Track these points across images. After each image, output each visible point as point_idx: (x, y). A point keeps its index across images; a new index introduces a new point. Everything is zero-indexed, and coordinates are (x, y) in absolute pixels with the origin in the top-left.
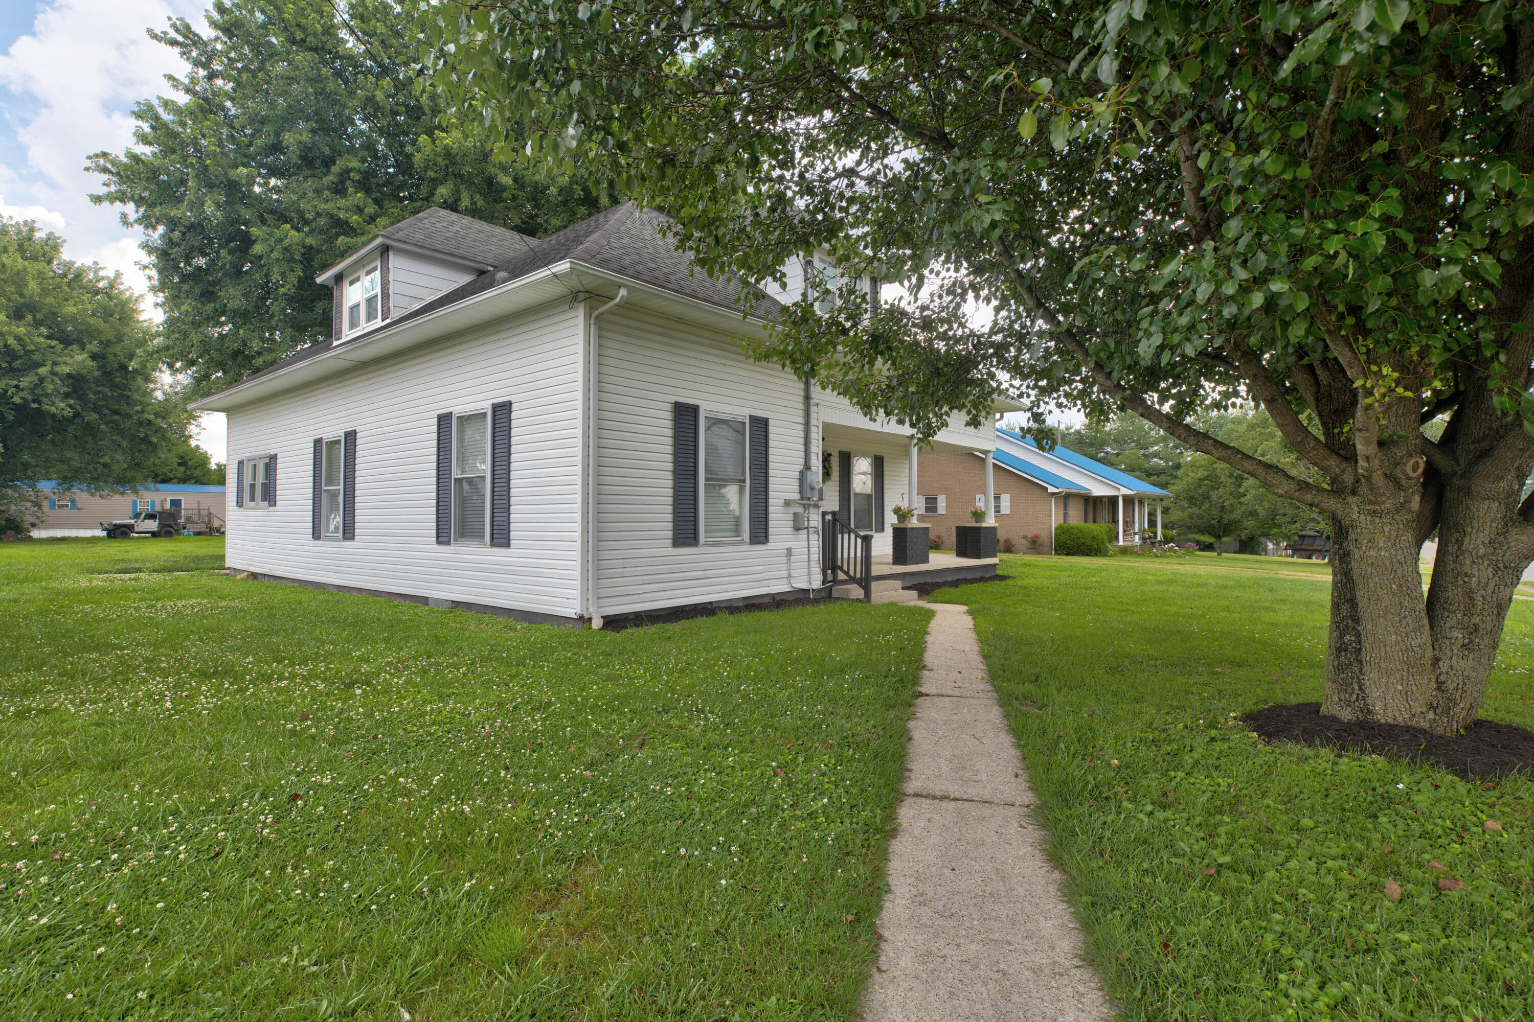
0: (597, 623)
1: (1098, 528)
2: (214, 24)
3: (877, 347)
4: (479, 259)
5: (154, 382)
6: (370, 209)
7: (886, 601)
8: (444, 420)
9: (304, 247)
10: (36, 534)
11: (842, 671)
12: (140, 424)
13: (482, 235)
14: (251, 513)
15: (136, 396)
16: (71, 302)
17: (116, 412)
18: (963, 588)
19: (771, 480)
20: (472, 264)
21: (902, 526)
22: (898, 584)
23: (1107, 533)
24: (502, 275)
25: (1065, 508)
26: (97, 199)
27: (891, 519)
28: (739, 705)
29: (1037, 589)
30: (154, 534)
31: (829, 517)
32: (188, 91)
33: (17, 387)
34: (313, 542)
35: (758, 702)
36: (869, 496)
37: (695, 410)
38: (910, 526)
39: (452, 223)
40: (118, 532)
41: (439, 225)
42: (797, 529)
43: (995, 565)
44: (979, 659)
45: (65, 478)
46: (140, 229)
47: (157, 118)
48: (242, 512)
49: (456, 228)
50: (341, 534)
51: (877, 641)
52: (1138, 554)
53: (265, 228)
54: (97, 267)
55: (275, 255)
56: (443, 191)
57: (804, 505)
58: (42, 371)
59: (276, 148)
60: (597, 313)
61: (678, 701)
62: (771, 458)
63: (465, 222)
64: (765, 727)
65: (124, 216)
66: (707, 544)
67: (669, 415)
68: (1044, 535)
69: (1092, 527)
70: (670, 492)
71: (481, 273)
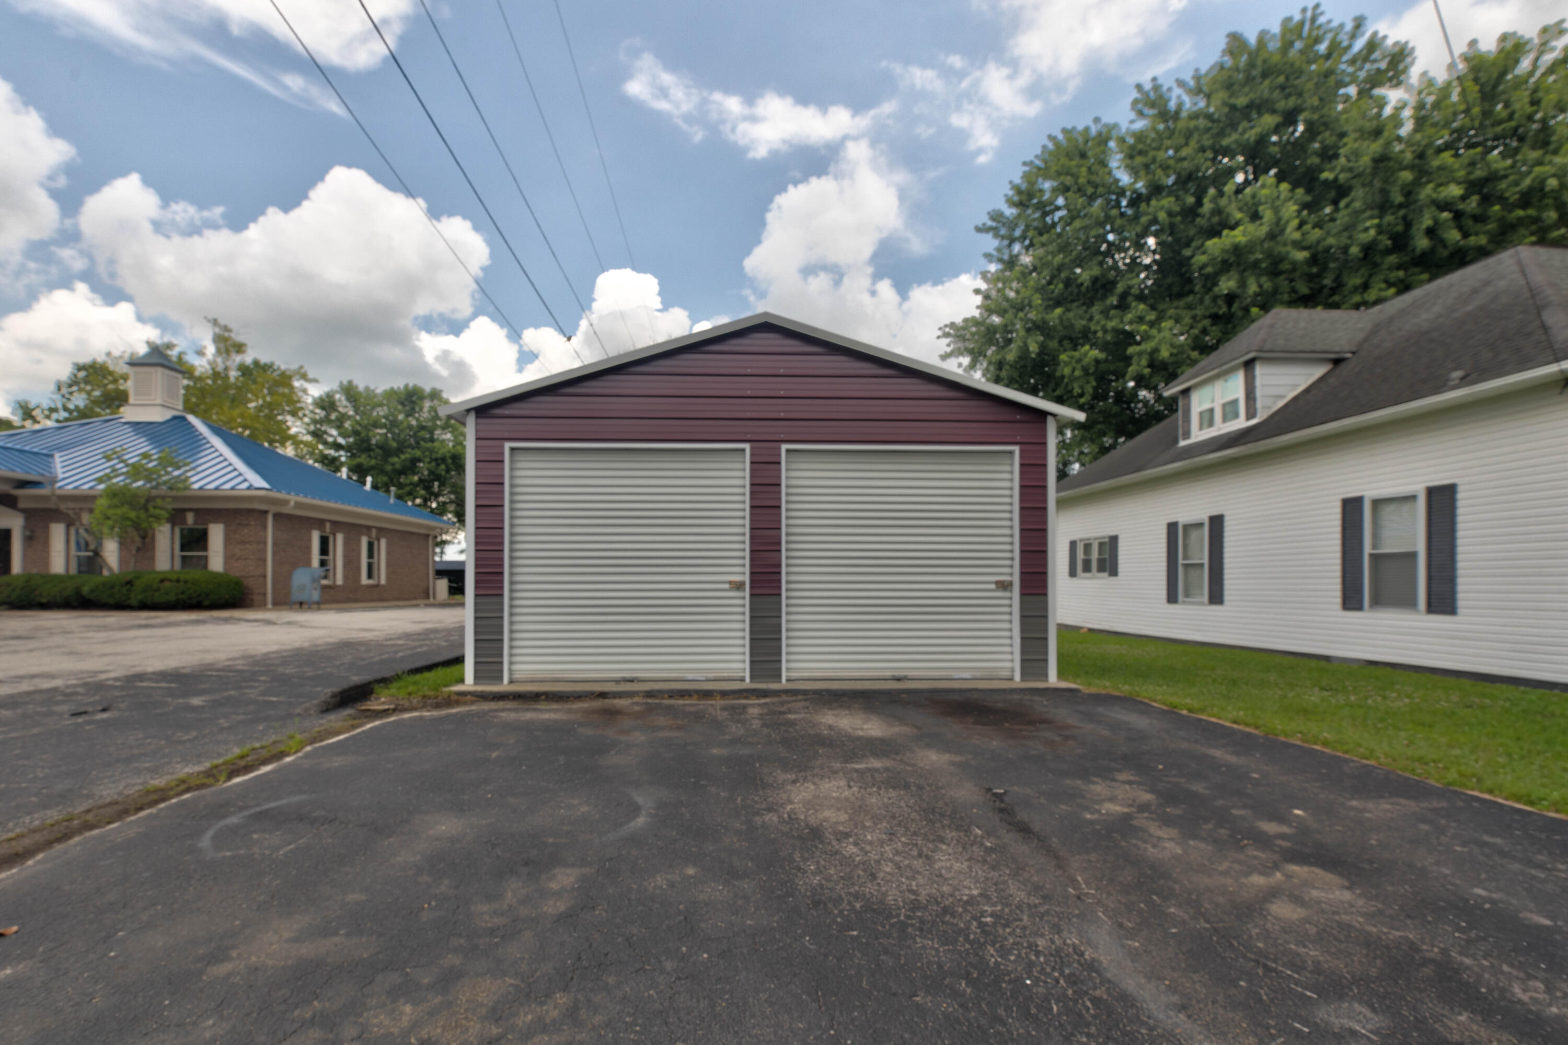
4: (1337, 349)
6: (1152, 316)
8: (1351, 503)
14: (1087, 581)
20: (1331, 356)
34: (1167, 605)
39: (1297, 321)
48: (1075, 581)
50: (1206, 598)
71: (1337, 362)
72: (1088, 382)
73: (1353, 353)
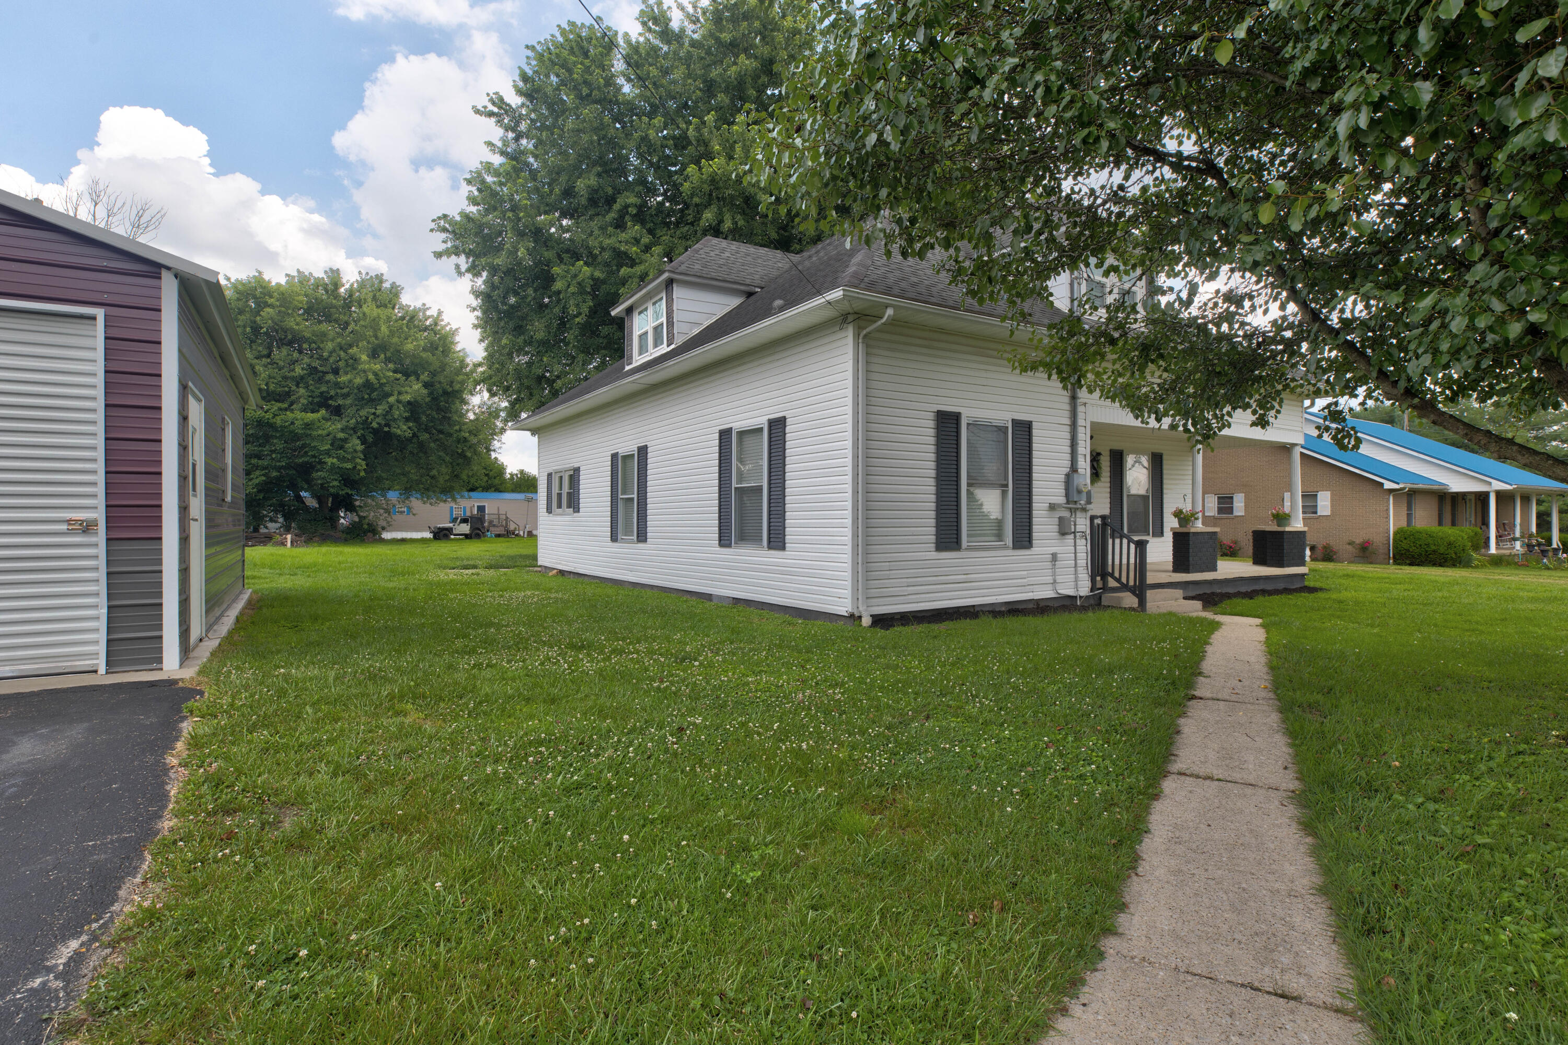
0: (866, 621)
1: (1459, 533)
2: (520, 92)
3: (1147, 355)
4: (748, 281)
5: (466, 403)
6: (646, 240)
7: (1163, 610)
8: (725, 435)
9: (593, 279)
10: (387, 535)
11: (1111, 672)
12: (458, 441)
13: (749, 258)
14: (559, 518)
15: (456, 418)
16: (410, 340)
17: (441, 432)
18: (1260, 600)
19: (1035, 484)
20: (742, 288)
21: (1184, 530)
22: (1179, 593)
23: (1471, 539)
24: (778, 303)
25: (1409, 508)
26: (438, 255)
27: (1171, 523)
28: (1010, 694)
29: (1357, 603)
30: (467, 537)
31: (1098, 521)
32: (503, 153)
33: (374, 414)
34: (611, 544)
35: (1027, 693)
36: (1145, 498)
37: (956, 417)
38: (1193, 530)
39: (723, 251)
40: (441, 534)
41: (712, 254)
42: (1063, 533)
43: (1303, 575)
44: (1265, 670)
45: (406, 489)
46: (469, 276)
47: (483, 182)
48: (551, 517)
49: (727, 254)
50: (635, 537)
51: (1151, 648)
52: (1518, 565)
53: (563, 266)
54: (425, 308)
55: (572, 289)
56: (708, 216)
57: (1070, 509)
58: (392, 399)
59: (568, 193)
60: (865, 332)
61: (954, 687)
62: (1035, 461)
63: (733, 247)
64: (1035, 713)
65: (457, 267)
66: (969, 549)
67: (932, 424)
68: (1377, 540)
69: (1449, 531)
70: (933, 498)
71: (750, 294)
72: (584, 302)
73: (762, 288)
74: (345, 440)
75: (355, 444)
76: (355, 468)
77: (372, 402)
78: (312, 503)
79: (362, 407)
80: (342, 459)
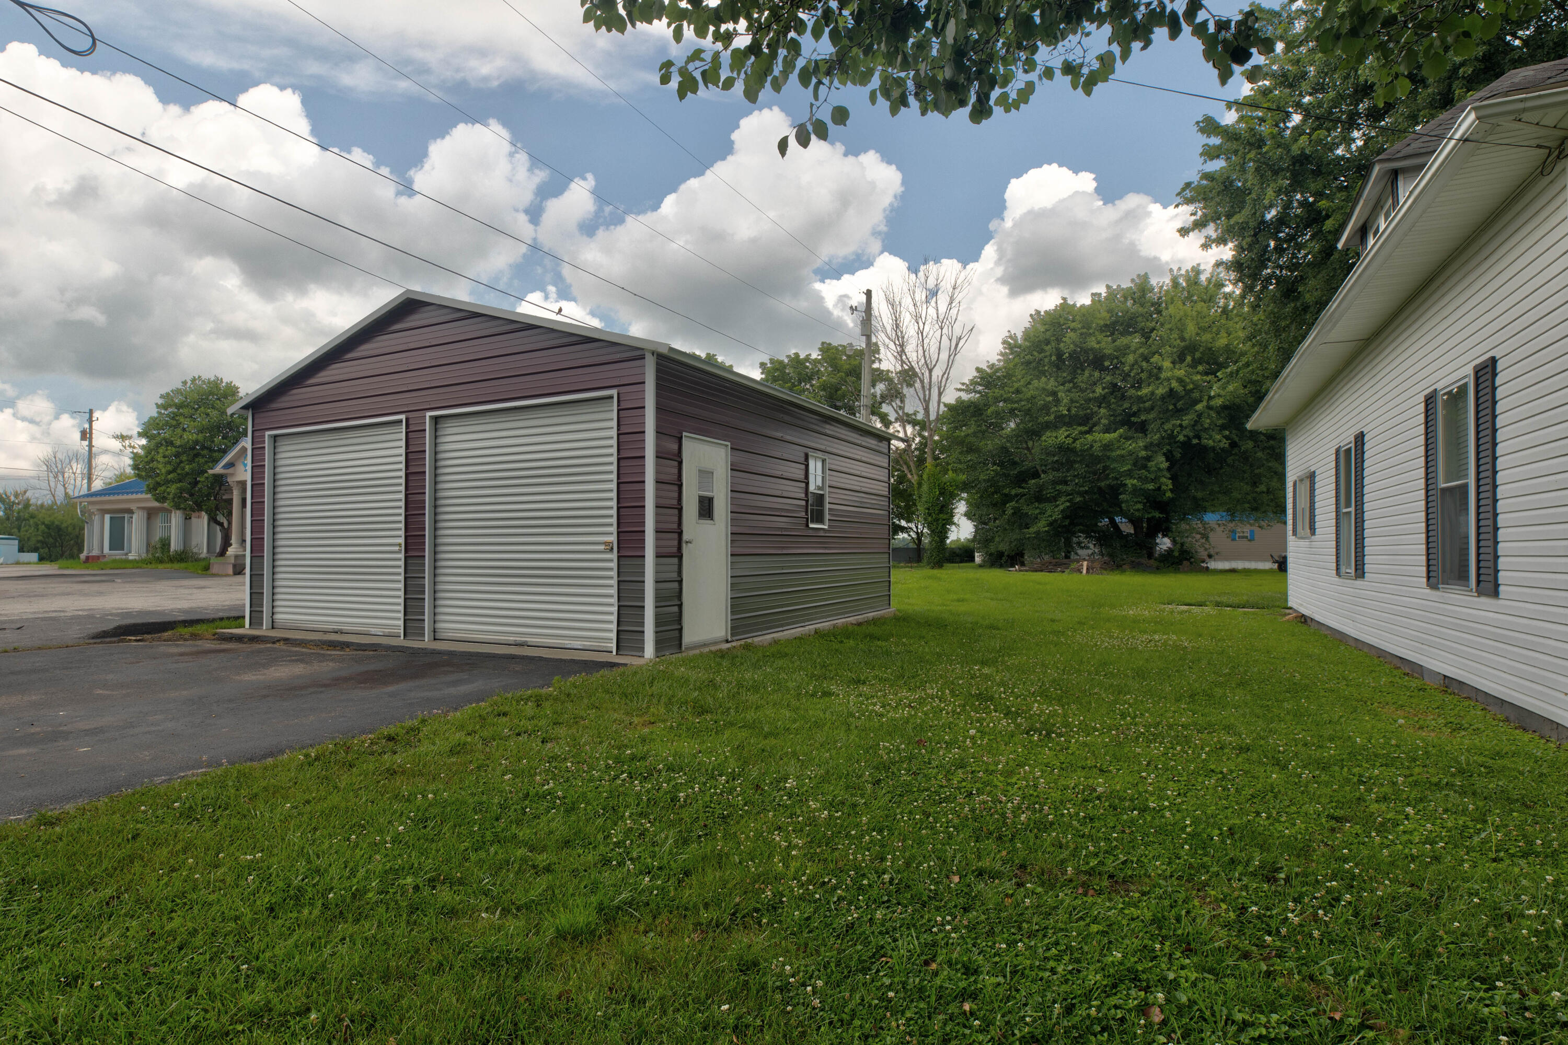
8: (1429, 405)
14: (1300, 543)
33: (1181, 426)
34: (1337, 580)
48: (1295, 542)
50: (1354, 570)
58: (1199, 407)
74: (1148, 459)
75: (1161, 462)
76: (1159, 488)
77: (1179, 412)
78: (1127, 528)
79: (1168, 420)
80: (1145, 480)
